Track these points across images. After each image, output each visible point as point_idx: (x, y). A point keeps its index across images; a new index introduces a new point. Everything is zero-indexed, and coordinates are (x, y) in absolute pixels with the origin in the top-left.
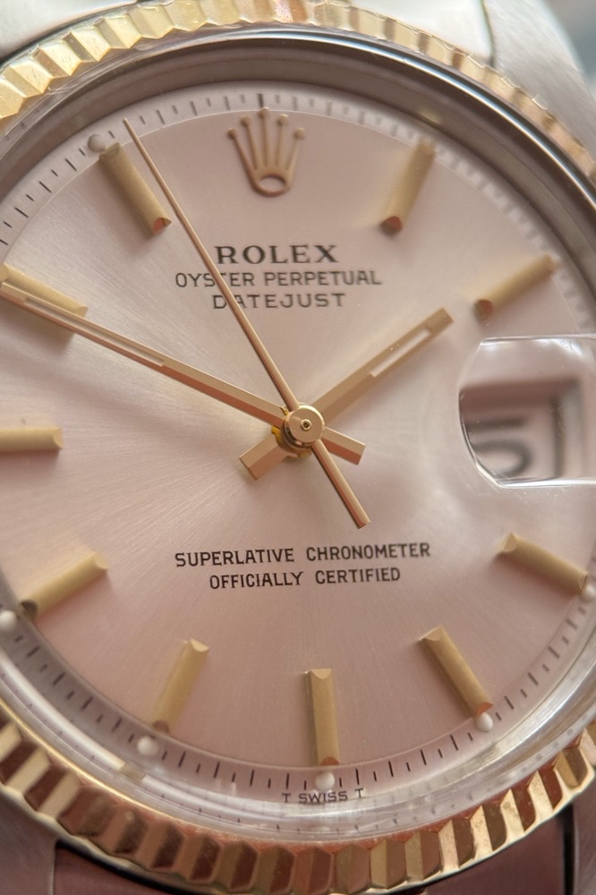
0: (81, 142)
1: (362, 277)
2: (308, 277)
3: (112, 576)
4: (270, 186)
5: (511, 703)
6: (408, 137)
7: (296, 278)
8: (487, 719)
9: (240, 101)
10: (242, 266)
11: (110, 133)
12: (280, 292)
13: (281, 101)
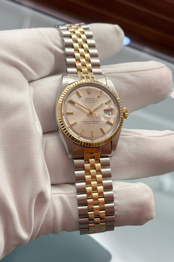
0: (75, 90)
1: (96, 101)
2: (92, 100)
3: (77, 123)
4: (89, 94)
5: (107, 133)
6: (100, 90)
7: (91, 101)
8: (106, 134)
9: (88, 87)
10: (87, 100)
11: (78, 90)
12: (90, 102)
13: (90, 87)
